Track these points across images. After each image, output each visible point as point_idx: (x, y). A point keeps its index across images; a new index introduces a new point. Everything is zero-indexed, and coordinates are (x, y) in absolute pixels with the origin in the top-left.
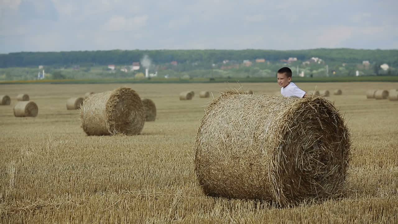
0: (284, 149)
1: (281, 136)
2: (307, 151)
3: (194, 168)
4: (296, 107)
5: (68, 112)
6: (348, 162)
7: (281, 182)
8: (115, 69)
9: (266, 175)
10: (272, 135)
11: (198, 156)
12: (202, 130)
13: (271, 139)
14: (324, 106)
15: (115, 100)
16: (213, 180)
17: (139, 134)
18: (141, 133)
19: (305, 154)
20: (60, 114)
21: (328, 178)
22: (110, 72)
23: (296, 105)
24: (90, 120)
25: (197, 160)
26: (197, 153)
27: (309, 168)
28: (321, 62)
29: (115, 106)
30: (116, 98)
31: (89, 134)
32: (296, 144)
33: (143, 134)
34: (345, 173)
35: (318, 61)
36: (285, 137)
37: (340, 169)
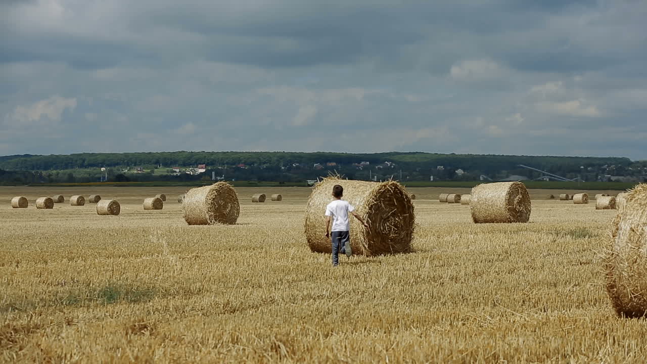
0: (369, 217)
1: (367, 207)
2: (385, 220)
3: (304, 231)
4: (378, 188)
5: (146, 211)
6: (413, 230)
7: (367, 240)
8: (180, 171)
9: (356, 235)
10: (361, 207)
11: (308, 222)
12: (311, 204)
13: (360, 210)
14: (398, 188)
15: (214, 193)
16: (318, 239)
17: (235, 224)
18: (236, 223)
19: (383, 222)
20: (139, 213)
21: (399, 240)
22: (175, 174)
23: (378, 187)
24: (191, 211)
25: (306, 225)
26: (307, 220)
27: (386, 232)
28: (394, 167)
29: (214, 199)
30: (214, 191)
31: (190, 224)
32: (378, 214)
33: (238, 224)
34: (411, 237)
35: (391, 165)
36: (370, 209)
37: (407, 234)
